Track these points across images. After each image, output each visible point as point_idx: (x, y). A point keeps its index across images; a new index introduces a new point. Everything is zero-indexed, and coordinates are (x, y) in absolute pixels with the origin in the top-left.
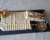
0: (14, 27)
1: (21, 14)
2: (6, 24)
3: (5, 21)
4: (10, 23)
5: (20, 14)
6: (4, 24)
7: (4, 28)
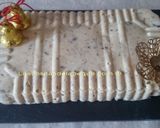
0: (54, 90)
1: (87, 24)
2: (14, 69)
3: (10, 58)
4: (35, 66)
5: (79, 22)
6: (6, 69)
7: (3, 91)
